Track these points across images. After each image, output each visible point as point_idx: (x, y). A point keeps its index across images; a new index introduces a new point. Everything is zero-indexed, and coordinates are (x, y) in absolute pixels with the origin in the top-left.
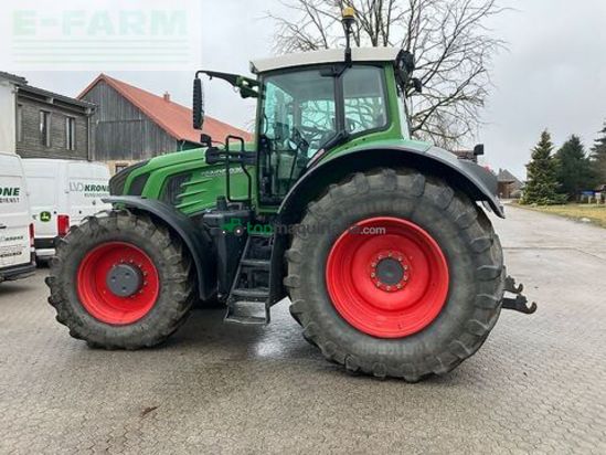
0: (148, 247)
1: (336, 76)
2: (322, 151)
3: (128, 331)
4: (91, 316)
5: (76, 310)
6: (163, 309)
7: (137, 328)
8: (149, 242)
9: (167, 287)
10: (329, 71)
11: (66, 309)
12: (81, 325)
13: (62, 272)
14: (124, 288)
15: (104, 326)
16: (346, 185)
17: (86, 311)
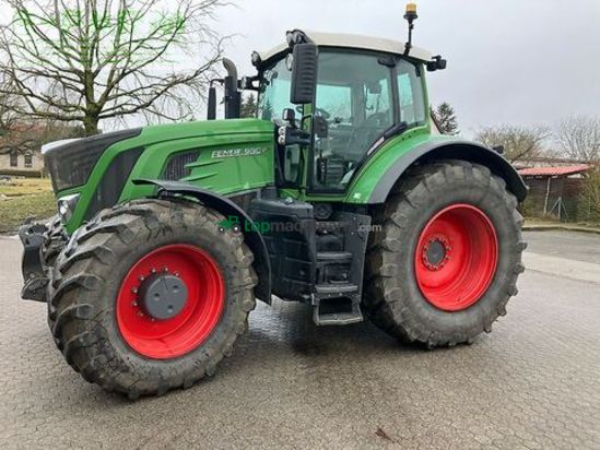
0: (218, 247)
1: (391, 66)
2: (382, 139)
3: (188, 363)
4: (138, 354)
5: (118, 350)
6: (232, 324)
7: (200, 355)
8: (222, 241)
9: (237, 296)
10: (387, 60)
11: (105, 353)
12: (126, 370)
13: (101, 297)
14: (171, 307)
15: (156, 365)
16: (435, 175)
17: (130, 349)
